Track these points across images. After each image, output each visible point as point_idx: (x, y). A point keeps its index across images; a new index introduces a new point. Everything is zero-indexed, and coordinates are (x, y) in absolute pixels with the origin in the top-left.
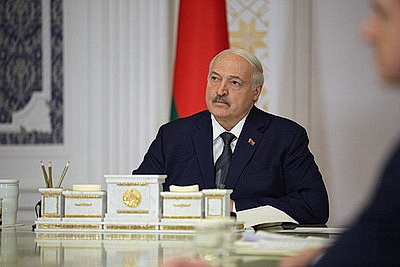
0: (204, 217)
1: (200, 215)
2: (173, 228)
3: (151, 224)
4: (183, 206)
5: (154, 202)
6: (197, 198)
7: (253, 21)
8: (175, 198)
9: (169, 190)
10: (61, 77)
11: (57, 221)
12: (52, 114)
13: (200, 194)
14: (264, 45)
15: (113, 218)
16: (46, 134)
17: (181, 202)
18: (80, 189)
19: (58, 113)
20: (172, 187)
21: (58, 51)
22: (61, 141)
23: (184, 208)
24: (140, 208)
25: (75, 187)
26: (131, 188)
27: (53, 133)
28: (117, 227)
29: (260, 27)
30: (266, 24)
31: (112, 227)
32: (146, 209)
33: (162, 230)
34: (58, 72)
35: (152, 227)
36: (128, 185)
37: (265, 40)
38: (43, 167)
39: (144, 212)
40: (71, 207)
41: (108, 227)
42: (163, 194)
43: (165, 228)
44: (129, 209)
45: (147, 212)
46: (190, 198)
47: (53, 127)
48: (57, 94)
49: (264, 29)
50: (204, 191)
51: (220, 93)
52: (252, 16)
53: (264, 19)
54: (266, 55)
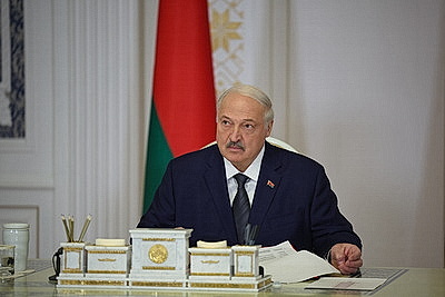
0: (233, 274)
1: (229, 272)
2: (202, 285)
3: (178, 281)
4: (211, 262)
5: (181, 257)
6: (225, 255)
7: (227, 11)
8: (203, 254)
9: (196, 246)
10: (22, 67)
11: (80, 277)
12: (12, 106)
13: (230, 250)
14: (238, 37)
15: (138, 274)
16: (6, 127)
17: (209, 258)
18: (103, 243)
19: (19, 105)
20: (199, 243)
21: (18, 39)
22: (22, 135)
23: (213, 265)
24: (167, 264)
25: (98, 241)
26: (157, 243)
27: (13, 126)
28: (142, 284)
29: (234, 18)
30: (241, 15)
31: (138, 284)
32: (172, 266)
33: (190, 288)
34: (18, 61)
35: (180, 284)
36: (154, 240)
37: (239, 31)
38: (64, 221)
39: (170, 269)
40: (94, 262)
41: (133, 284)
42: (190, 250)
43: (193, 285)
44: (155, 265)
45: (174, 269)
46: (219, 255)
47: (13, 120)
48: (18, 85)
49: (238, 20)
50: (233, 247)
51: (234, 139)
52: (226, 6)
53: (239, 9)
54: (241, 47)
